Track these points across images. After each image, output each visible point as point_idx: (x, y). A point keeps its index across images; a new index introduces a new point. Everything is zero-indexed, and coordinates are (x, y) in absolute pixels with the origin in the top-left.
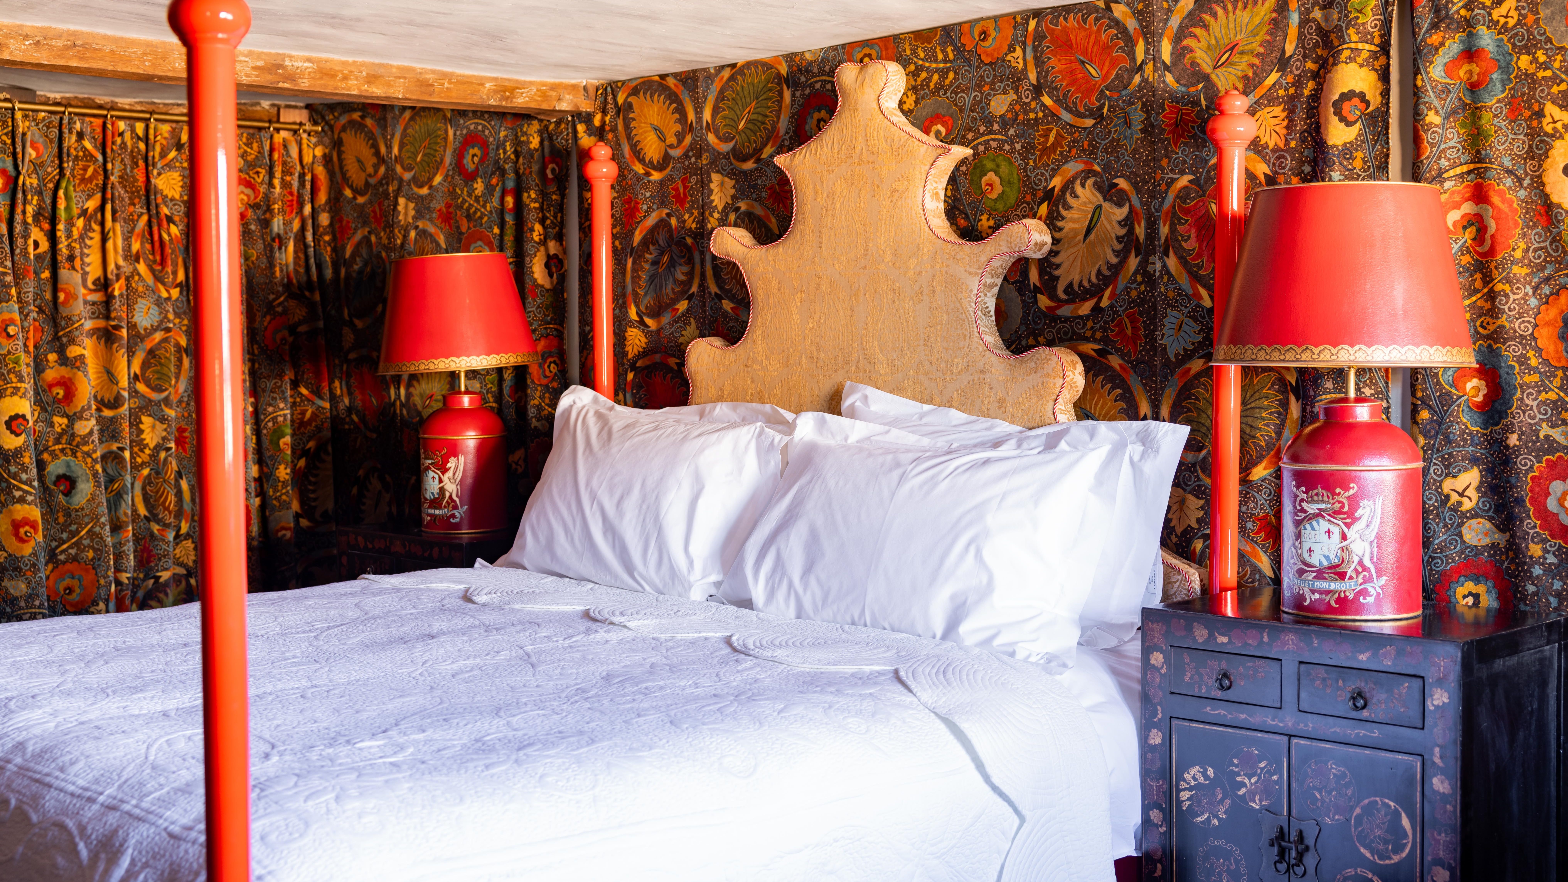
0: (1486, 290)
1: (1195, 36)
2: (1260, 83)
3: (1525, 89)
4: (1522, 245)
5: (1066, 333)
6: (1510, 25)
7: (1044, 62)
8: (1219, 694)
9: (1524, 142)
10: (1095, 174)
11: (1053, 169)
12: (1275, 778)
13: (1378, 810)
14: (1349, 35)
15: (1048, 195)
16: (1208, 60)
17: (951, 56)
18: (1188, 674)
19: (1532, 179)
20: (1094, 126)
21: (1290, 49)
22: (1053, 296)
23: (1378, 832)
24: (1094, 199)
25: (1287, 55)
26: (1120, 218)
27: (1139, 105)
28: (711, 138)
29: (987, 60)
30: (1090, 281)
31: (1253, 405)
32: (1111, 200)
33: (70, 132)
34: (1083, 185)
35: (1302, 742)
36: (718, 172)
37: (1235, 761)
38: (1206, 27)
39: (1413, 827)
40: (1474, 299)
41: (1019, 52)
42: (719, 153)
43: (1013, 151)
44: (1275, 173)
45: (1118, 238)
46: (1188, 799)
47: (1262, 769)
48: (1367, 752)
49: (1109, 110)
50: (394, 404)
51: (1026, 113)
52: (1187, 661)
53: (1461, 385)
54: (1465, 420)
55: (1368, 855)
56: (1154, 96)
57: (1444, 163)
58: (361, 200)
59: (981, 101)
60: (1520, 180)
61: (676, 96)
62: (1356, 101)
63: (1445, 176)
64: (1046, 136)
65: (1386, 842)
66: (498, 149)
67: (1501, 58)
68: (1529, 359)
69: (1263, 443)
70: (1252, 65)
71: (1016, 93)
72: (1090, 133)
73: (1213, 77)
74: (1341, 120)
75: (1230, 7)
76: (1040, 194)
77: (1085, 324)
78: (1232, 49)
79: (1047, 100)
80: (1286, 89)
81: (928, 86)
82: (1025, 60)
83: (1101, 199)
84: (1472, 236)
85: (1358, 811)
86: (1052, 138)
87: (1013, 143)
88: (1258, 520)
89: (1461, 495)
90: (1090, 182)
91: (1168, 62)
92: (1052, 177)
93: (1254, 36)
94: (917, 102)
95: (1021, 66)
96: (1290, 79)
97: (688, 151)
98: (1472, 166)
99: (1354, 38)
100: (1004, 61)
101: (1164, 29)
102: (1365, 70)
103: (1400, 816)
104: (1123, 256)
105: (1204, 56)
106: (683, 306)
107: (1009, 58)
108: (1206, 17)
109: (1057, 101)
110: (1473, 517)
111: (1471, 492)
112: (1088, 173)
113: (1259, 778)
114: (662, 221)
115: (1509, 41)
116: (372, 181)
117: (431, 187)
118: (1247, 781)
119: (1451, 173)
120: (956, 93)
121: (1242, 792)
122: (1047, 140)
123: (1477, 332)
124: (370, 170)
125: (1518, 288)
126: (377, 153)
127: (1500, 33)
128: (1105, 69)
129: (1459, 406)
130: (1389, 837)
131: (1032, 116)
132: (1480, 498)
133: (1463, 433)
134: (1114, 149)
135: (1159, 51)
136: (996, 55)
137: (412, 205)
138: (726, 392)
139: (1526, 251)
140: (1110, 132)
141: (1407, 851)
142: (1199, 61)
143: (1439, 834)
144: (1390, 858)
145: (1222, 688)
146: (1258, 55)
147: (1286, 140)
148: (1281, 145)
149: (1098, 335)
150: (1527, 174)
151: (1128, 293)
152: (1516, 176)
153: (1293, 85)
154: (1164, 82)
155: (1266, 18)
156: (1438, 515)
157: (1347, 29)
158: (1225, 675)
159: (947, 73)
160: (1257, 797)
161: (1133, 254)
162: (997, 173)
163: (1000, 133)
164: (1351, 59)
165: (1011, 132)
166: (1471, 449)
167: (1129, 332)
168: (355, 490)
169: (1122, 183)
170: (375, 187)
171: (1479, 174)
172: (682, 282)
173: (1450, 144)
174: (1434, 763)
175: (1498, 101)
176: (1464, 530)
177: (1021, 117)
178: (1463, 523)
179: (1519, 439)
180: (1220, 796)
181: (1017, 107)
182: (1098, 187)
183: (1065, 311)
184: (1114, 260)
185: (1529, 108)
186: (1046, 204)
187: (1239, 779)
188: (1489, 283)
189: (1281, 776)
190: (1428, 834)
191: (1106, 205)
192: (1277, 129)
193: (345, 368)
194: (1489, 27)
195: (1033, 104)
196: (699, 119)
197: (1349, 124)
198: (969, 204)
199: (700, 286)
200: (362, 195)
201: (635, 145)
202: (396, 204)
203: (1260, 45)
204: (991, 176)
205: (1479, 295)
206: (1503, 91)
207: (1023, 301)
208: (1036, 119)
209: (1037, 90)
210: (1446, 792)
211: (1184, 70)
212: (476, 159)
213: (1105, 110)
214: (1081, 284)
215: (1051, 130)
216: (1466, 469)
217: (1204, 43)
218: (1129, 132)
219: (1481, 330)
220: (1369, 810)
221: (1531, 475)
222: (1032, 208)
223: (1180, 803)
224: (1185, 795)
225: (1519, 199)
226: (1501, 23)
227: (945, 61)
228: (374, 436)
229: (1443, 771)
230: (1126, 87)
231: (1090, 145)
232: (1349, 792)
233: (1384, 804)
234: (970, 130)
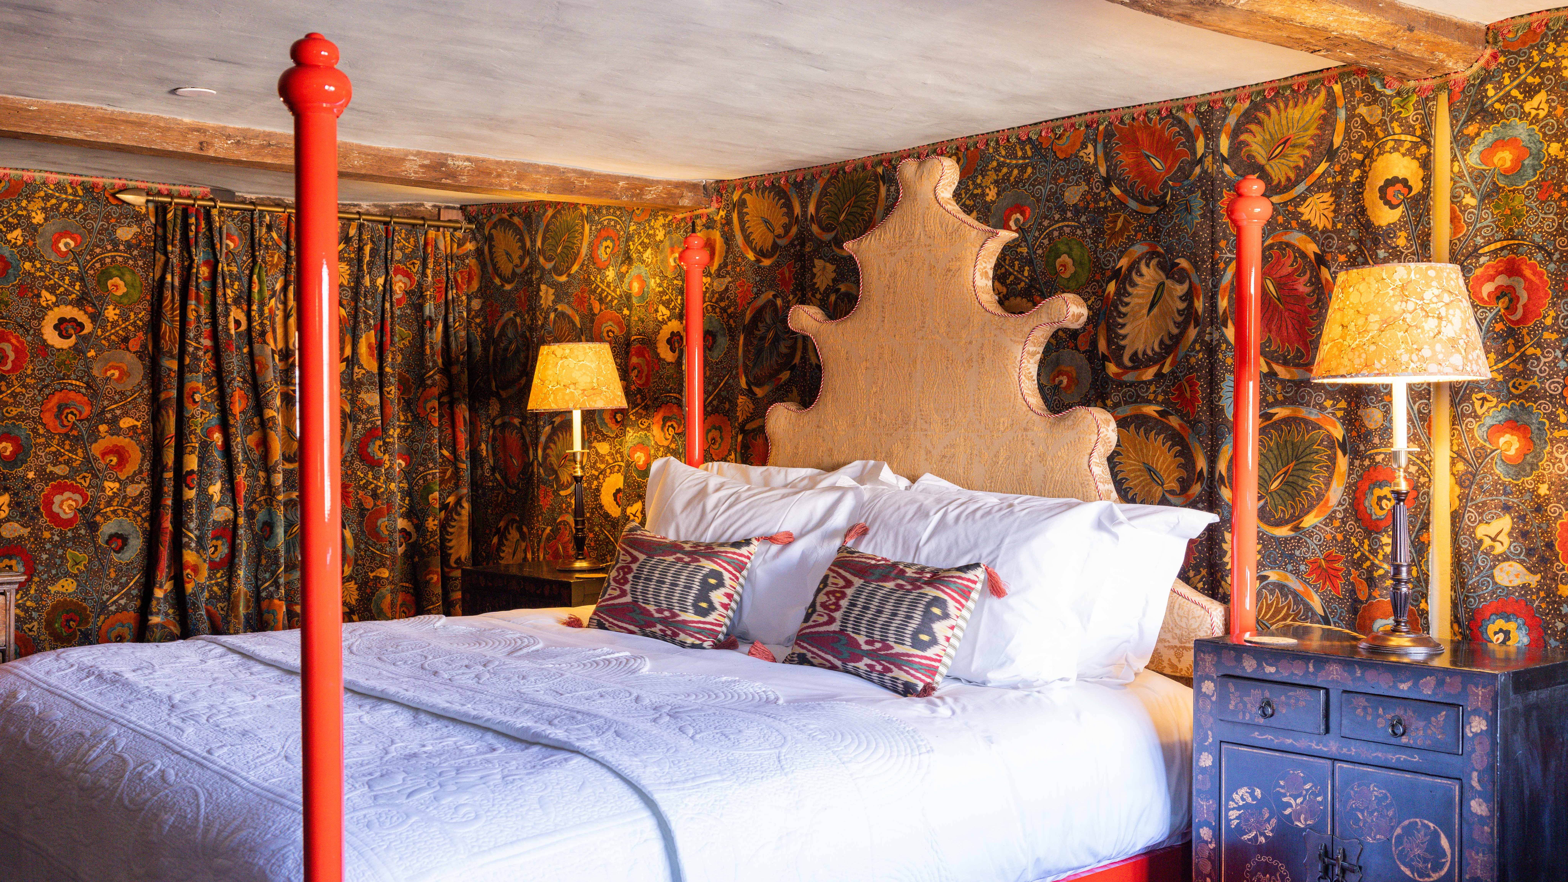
0: (1518, 354)
1: (1251, 132)
2: (1311, 172)
3: (1555, 173)
4: (1552, 313)
5: (1131, 397)
6: (1541, 117)
7: (1112, 157)
8: (1262, 721)
9: (1554, 221)
10: (1159, 255)
11: (1120, 251)
12: (1319, 799)
13: (1418, 831)
14: (1393, 128)
15: (1116, 274)
16: (1263, 153)
17: (1029, 153)
18: (1233, 703)
19: (1561, 254)
20: (1158, 212)
21: (1337, 141)
22: (1119, 364)
23: (1418, 851)
24: (1158, 278)
25: (1335, 147)
26: (1180, 294)
27: (1199, 193)
28: (815, 228)
29: (1061, 156)
30: (1153, 350)
31: (1304, 459)
32: (1173, 278)
33: (261, 225)
34: (1148, 265)
35: (1345, 765)
36: (820, 258)
37: (1282, 783)
38: (1260, 123)
39: (1452, 847)
40: (1507, 362)
41: (1090, 149)
42: (822, 242)
43: (1084, 236)
44: (1324, 251)
45: (1178, 311)
46: (1237, 818)
47: (1307, 790)
48: (1408, 776)
49: (1171, 198)
50: (532, 464)
51: (1096, 202)
52: (1232, 689)
53: (1494, 440)
54: (1498, 472)
55: (1408, 873)
56: (1212, 185)
57: (1479, 240)
58: (508, 287)
59: (1056, 192)
60: (1550, 255)
61: (785, 193)
62: (1399, 186)
63: (1480, 251)
64: (1115, 222)
65: (1425, 861)
66: (627, 241)
67: (1532, 145)
68: (1558, 416)
69: (1314, 494)
70: (1303, 157)
71: (1088, 184)
72: (1154, 218)
73: (1267, 167)
74: (1385, 204)
75: (1282, 105)
76: (1109, 273)
77: (1148, 389)
78: (1285, 143)
79: (1116, 191)
80: (1334, 177)
81: (1009, 180)
82: (1096, 155)
83: (1164, 277)
84: (1505, 306)
85: (1398, 831)
86: (1119, 224)
87: (1084, 229)
88: (1311, 563)
89: (1494, 540)
90: (1154, 262)
91: (1226, 155)
92: (1119, 258)
93: (1306, 130)
94: (998, 194)
95: (1092, 161)
96: (1337, 168)
97: (794, 240)
98: (1505, 243)
99: (1398, 130)
100: (1077, 156)
101: (1222, 126)
102: (1408, 158)
103: (1439, 836)
104: (1183, 327)
105: (1259, 149)
106: (785, 376)
107: (1081, 154)
108: (1261, 115)
109: (1125, 191)
110: (1504, 560)
111: (1504, 538)
112: (1153, 254)
113: (1305, 799)
114: (769, 301)
115: (1540, 130)
116: (519, 271)
117: (569, 275)
118: (1292, 801)
119: (1486, 249)
120: (1034, 186)
121: (1288, 811)
122: (1116, 226)
123: (1510, 392)
124: (517, 261)
125: (1548, 352)
126: (523, 248)
127: (1531, 123)
128: (1169, 162)
129: (1492, 459)
130: (1428, 856)
131: (1102, 204)
132: (1511, 543)
133: (1496, 483)
134: (1176, 232)
135: (1218, 146)
136: (1070, 152)
137: (551, 291)
138: (800, 450)
139: (1556, 318)
140: (1172, 218)
141: (1446, 869)
142: (1255, 154)
143: (1477, 854)
144: (1429, 876)
145: (1264, 715)
146: (1308, 148)
147: (1334, 222)
148: (1329, 227)
149: (1160, 398)
150: (1556, 249)
151: (1188, 360)
152: (1546, 251)
153: (1340, 173)
154: (1222, 172)
155: (1316, 115)
156: (1471, 558)
157: (1391, 122)
158: (1269, 704)
159: (1026, 168)
160: (1302, 817)
161: (1192, 326)
162: (1070, 256)
163: (1073, 220)
164: (1395, 149)
165: (1083, 219)
166: (1503, 498)
167: (1188, 395)
168: (495, 540)
169: (1184, 263)
170: (521, 276)
171: (1512, 250)
172: (786, 355)
173: (1485, 223)
174: (1472, 787)
175: (1530, 184)
176: (1496, 572)
177: (1092, 205)
178: (1495, 566)
179: (1549, 489)
180: (1267, 815)
181: (1089, 197)
182: (1161, 266)
183: (1129, 377)
184: (1175, 331)
185: (1559, 190)
186: (1113, 282)
187: (1285, 800)
188: (1520, 347)
189: (1325, 798)
190: (1466, 853)
191: (1169, 283)
192: (1326, 212)
193: (491, 432)
194: (1521, 119)
195: (1103, 194)
196: (804, 213)
197: (1393, 207)
198: (1045, 283)
199: (802, 358)
200: (509, 283)
201: (748, 236)
202: (539, 290)
203: (1312, 139)
204: (1065, 258)
205: (1512, 359)
206: (1534, 175)
207: (1092, 368)
208: (1106, 208)
209: (1107, 182)
210: (1484, 814)
211: (1242, 162)
212: (609, 250)
213: (1168, 198)
214: (1144, 353)
215: (1119, 217)
216: (1499, 517)
217: (1259, 138)
218: (1189, 217)
219: (1513, 390)
220: (1409, 831)
221: (1560, 521)
222: (1102, 286)
223: (1228, 821)
224: (1233, 814)
225: (1548, 272)
226: (1533, 115)
227: (1024, 158)
228: (514, 492)
229: (1480, 795)
230: (1187, 178)
231: (1154, 229)
232: (1390, 813)
233: (1424, 825)
234: (1046, 217)
